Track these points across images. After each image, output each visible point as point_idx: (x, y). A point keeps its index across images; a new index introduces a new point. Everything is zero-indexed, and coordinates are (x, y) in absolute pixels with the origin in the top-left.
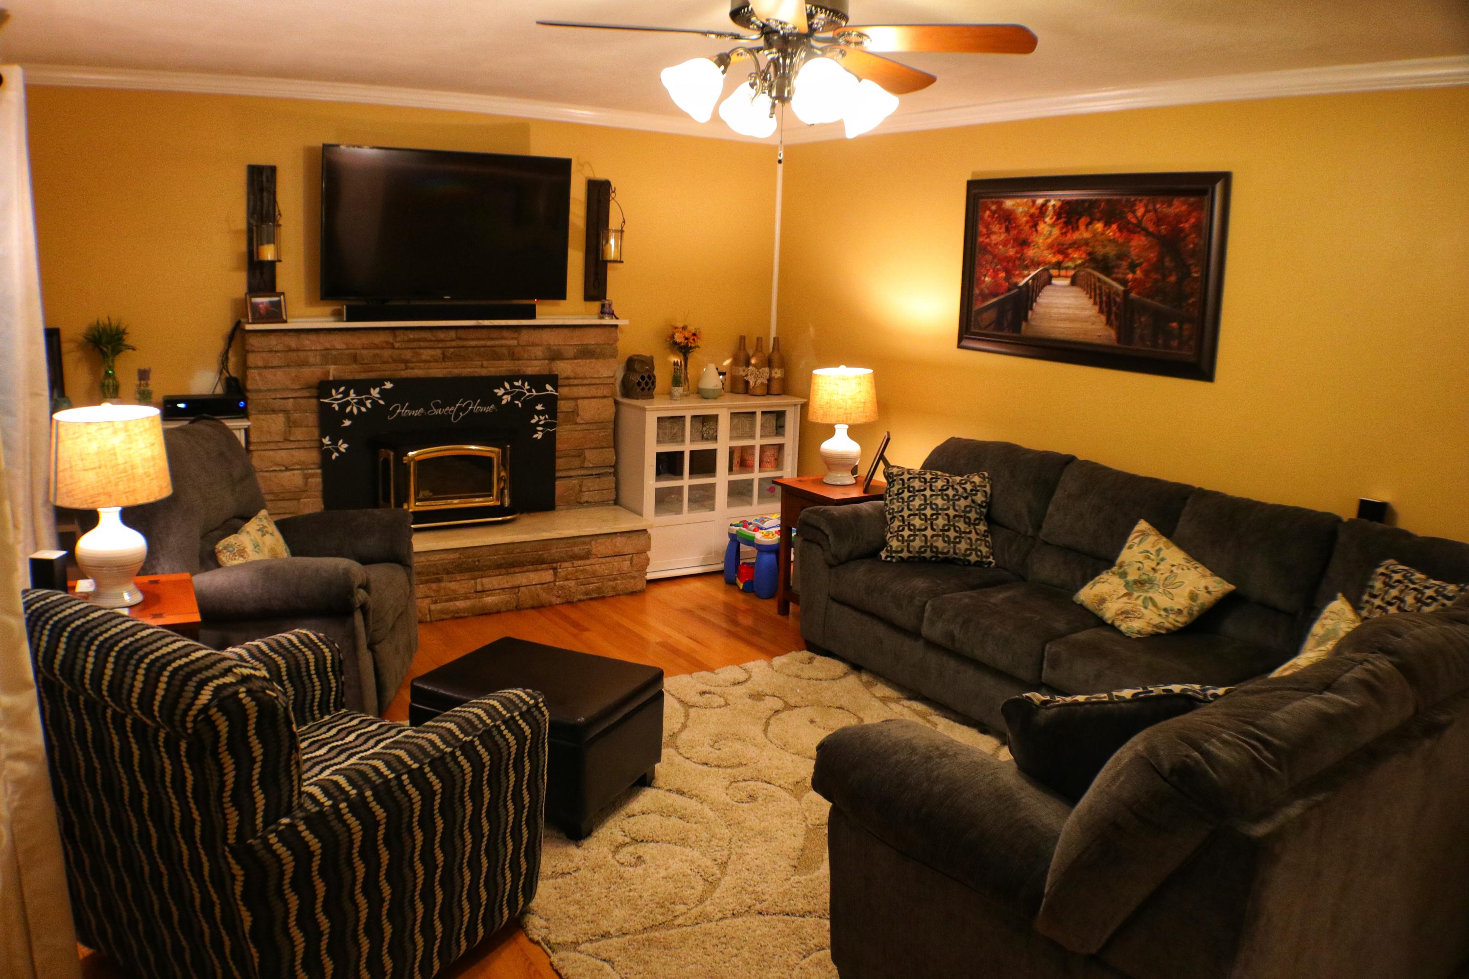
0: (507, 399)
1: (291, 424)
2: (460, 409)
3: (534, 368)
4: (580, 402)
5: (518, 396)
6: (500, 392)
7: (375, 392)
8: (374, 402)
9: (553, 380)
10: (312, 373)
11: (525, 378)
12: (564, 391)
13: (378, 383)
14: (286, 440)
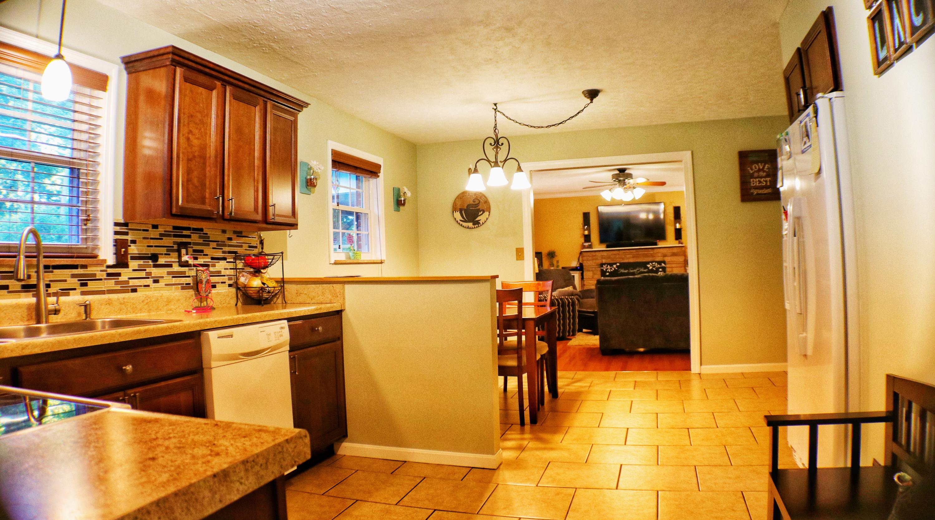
0: (651, 268)
1: (594, 274)
2: (638, 270)
3: (659, 259)
4: (673, 269)
5: (654, 267)
6: (648, 266)
7: (615, 266)
8: (615, 269)
9: (664, 262)
10: (599, 262)
11: (656, 262)
12: (667, 266)
13: (615, 264)
14: (593, 278)
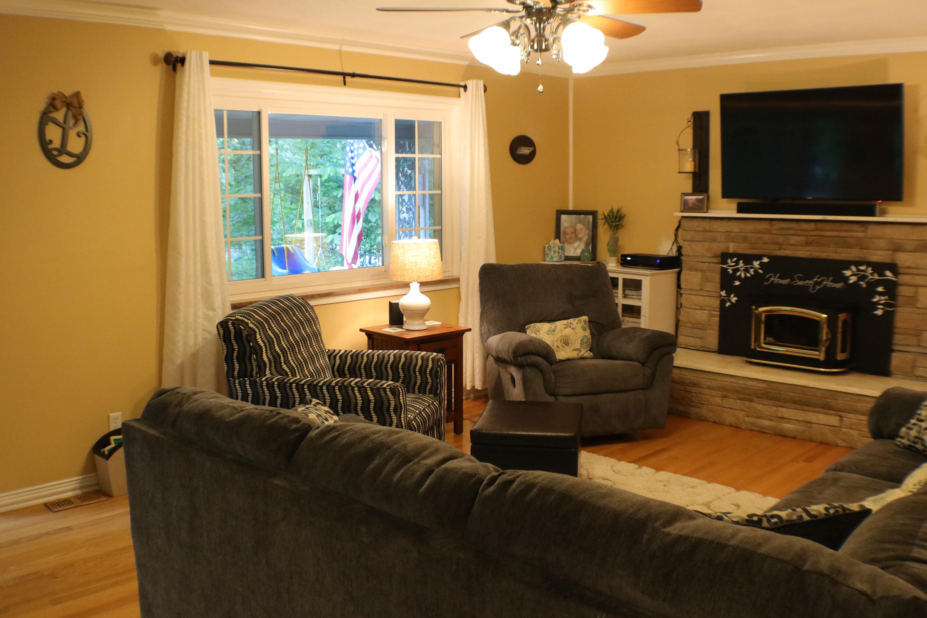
0: (853, 279)
1: (706, 279)
2: (816, 283)
3: (878, 256)
4: (920, 289)
5: (862, 278)
6: (848, 273)
7: (756, 264)
8: (756, 271)
9: (893, 267)
10: (719, 247)
11: (869, 264)
12: (903, 279)
13: (759, 257)
14: (701, 290)
